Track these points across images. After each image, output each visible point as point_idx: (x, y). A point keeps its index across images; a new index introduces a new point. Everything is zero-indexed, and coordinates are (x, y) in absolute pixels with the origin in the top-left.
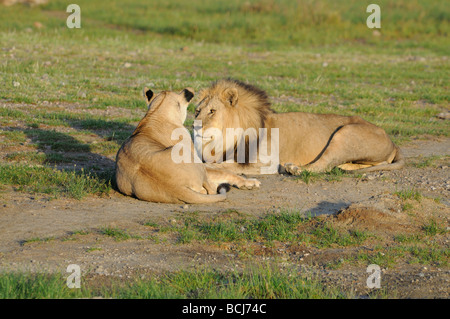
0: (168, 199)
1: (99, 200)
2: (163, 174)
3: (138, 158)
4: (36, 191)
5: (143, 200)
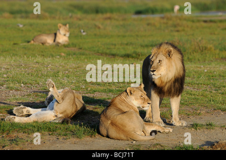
0: (125, 138)
1: (90, 139)
2: (122, 125)
3: (110, 117)
4: (60, 135)
5: (112, 139)
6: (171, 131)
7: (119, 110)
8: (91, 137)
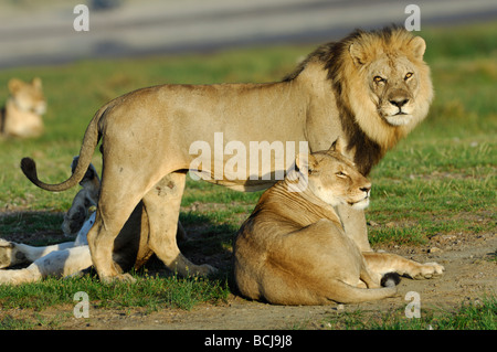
6: (440, 271)
7: (287, 221)
8: (215, 303)
